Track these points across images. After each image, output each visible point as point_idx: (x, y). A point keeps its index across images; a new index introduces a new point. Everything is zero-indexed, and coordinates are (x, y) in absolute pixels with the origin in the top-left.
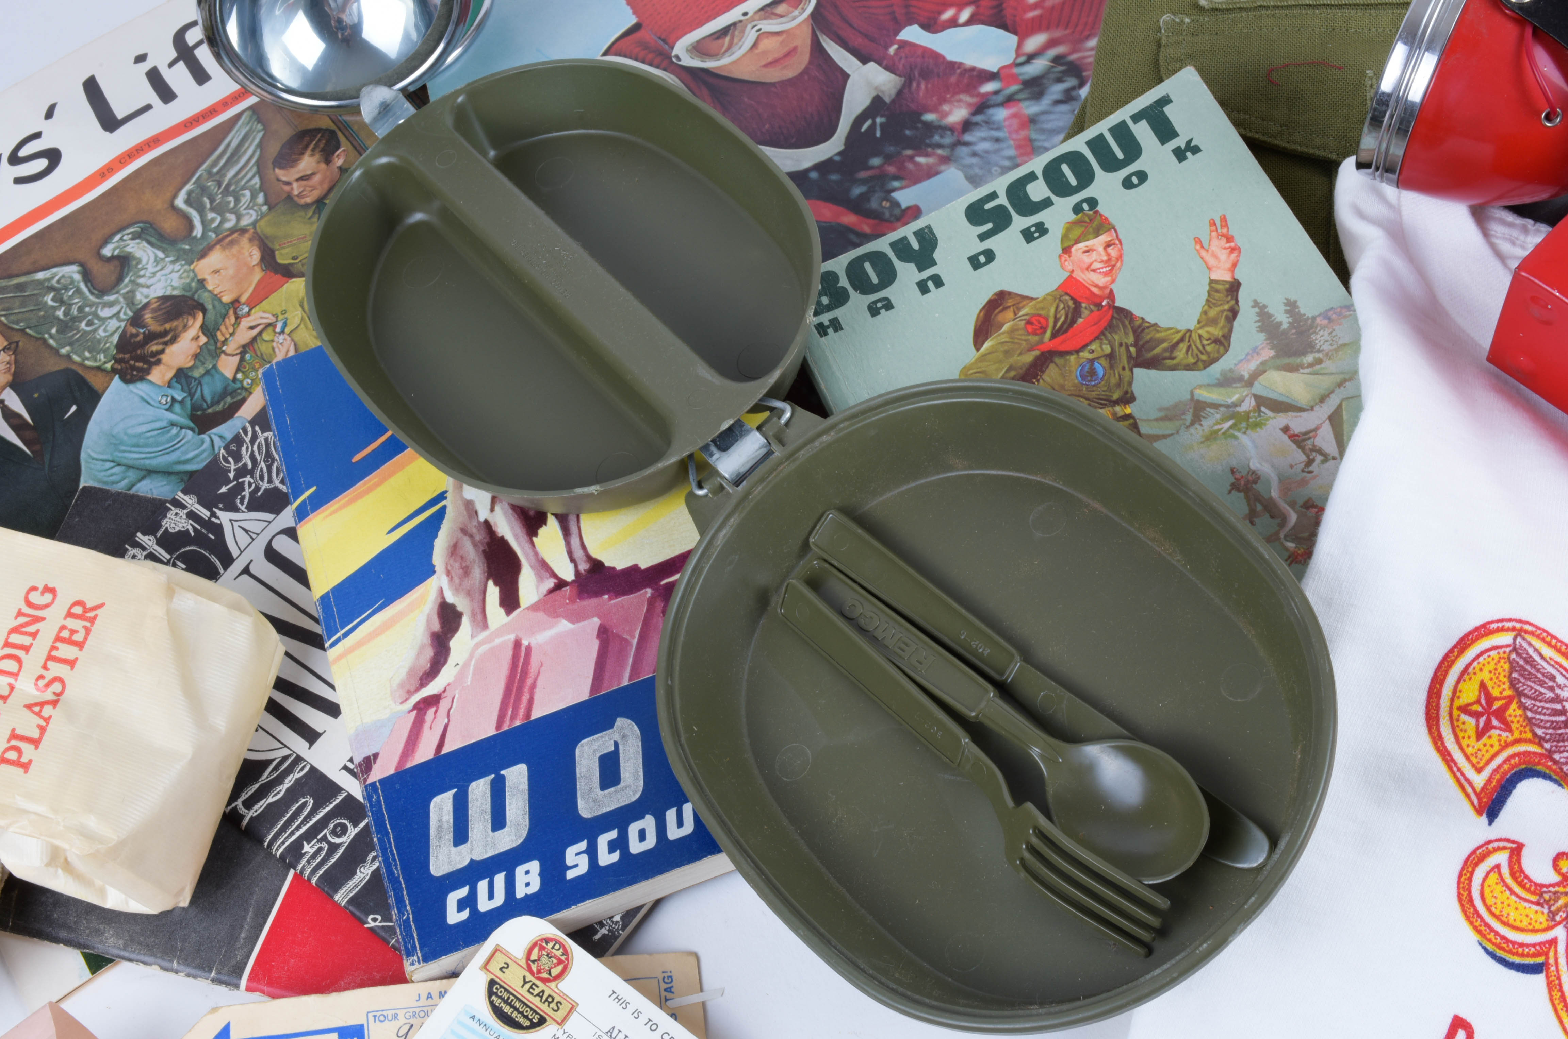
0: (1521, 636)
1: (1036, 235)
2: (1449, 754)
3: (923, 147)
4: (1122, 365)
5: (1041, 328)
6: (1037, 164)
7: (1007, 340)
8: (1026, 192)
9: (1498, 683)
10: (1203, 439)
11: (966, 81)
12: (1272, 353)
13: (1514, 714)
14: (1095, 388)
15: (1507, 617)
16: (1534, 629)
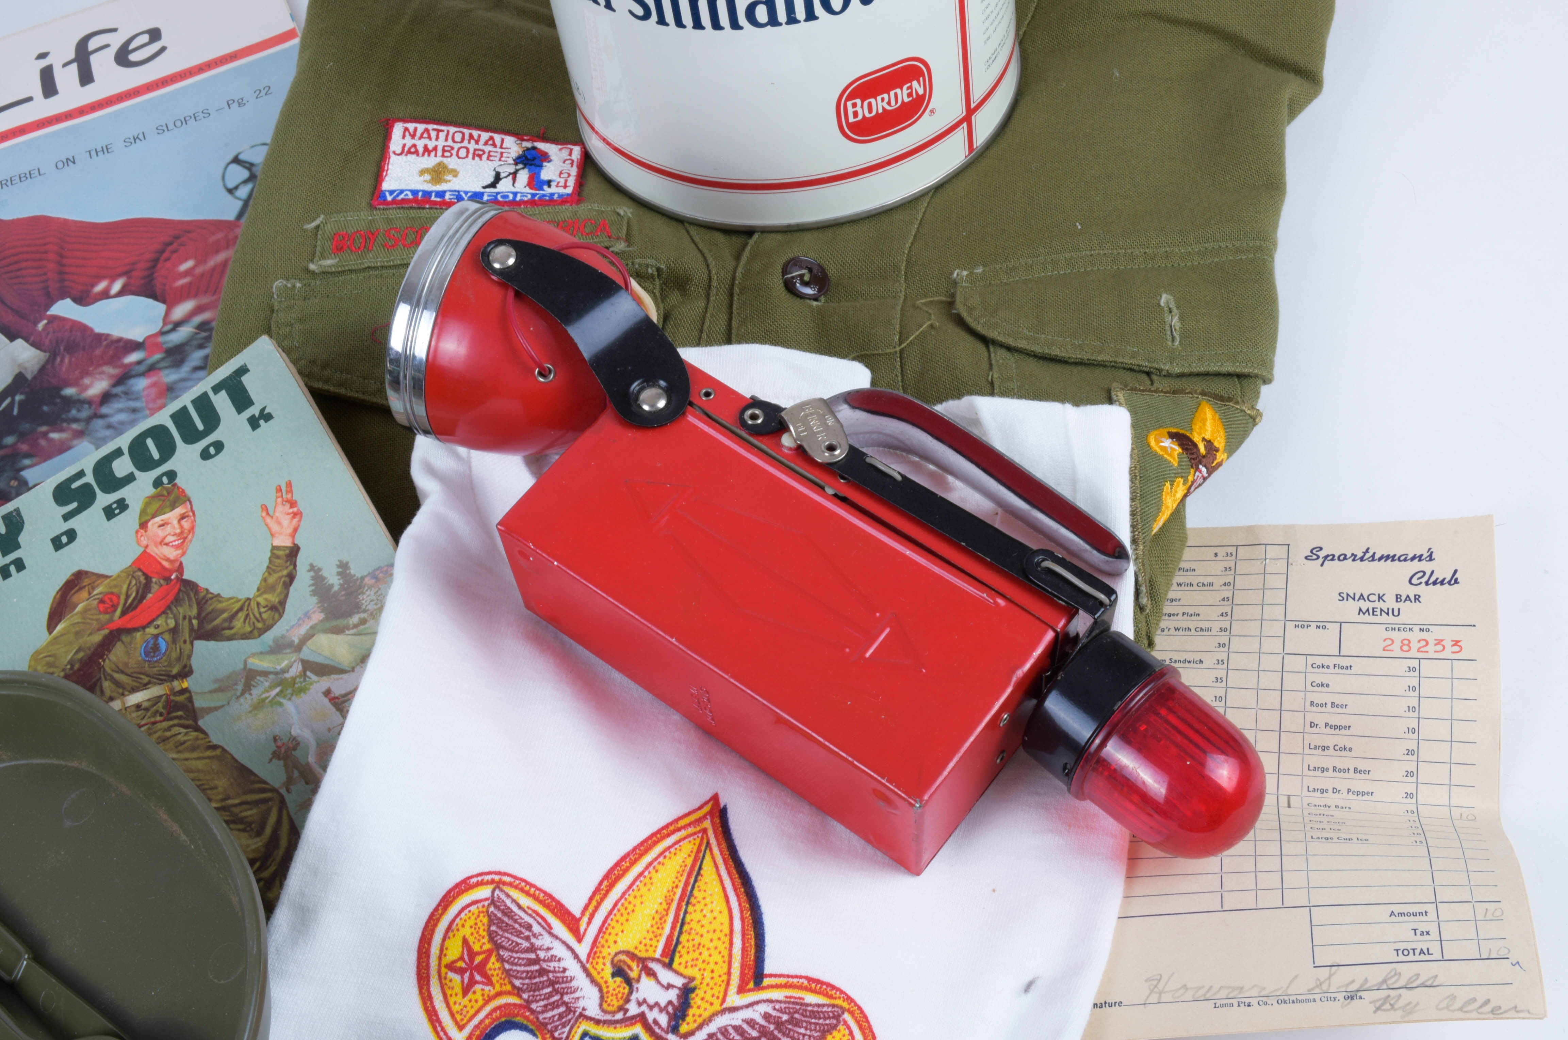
0: (499, 887)
1: (117, 511)
2: (436, 1014)
3: (59, 422)
4: (183, 639)
5: (112, 606)
6: (124, 441)
7: (80, 620)
8: (111, 468)
9: (478, 937)
10: (251, 709)
11: (111, 352)
12: (321, 616)
13: (493, 967)
14: (156, 664)
15: (487, 870)
16: (512, 880)
